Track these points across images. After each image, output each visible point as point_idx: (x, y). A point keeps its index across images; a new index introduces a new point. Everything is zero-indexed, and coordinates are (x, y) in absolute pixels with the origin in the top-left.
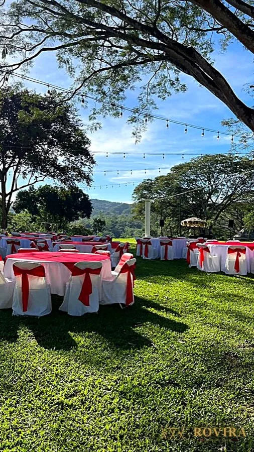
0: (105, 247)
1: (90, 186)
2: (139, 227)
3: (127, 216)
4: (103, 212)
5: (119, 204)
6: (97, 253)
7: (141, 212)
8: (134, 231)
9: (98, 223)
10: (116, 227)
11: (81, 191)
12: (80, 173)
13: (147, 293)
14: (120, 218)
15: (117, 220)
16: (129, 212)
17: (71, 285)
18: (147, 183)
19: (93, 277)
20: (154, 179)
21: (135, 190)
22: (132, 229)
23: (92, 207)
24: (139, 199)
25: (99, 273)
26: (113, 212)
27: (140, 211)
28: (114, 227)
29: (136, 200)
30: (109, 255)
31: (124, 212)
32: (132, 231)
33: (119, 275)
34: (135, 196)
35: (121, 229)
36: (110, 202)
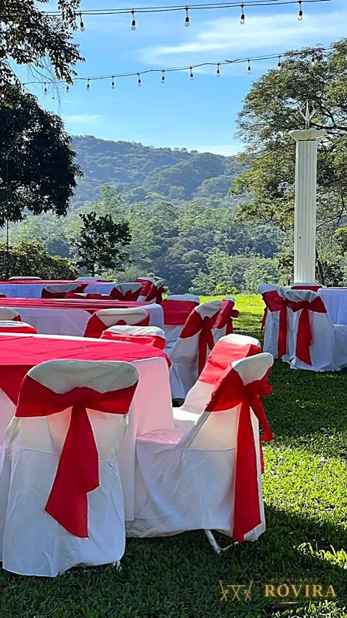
0: (142, 318)
1: (69, 80)
2: (266, 248)
3: (216, 205)
4: (120, 190)
5: (183, 155)
6: (109, 336)
7: (274, 188)
8: (248, 266)
9: (99, 230)
10: (174, 251)
11: (29, 103)
12: (26, 22)
13: (316, 494)
14: (188, 215)
15: (176, 223)
16: (223, 188)
17: (14, 454)
18: (303, 68)
19: (102, 425)
20: (329, 50)
21: (248, 98)
22: (238, 259)
23: (74, 169)
24: (267, 134)
25: (123, 409)
26: (159, 190)
27: (273, 185)
28: (164, 250)
29: (257, 138)
30: (160, 342)
31: (203, 188)
32: (237, 268)
33: (202, 420)
34: (252, 122)
35: (193, 259)
36: (147, 150)
